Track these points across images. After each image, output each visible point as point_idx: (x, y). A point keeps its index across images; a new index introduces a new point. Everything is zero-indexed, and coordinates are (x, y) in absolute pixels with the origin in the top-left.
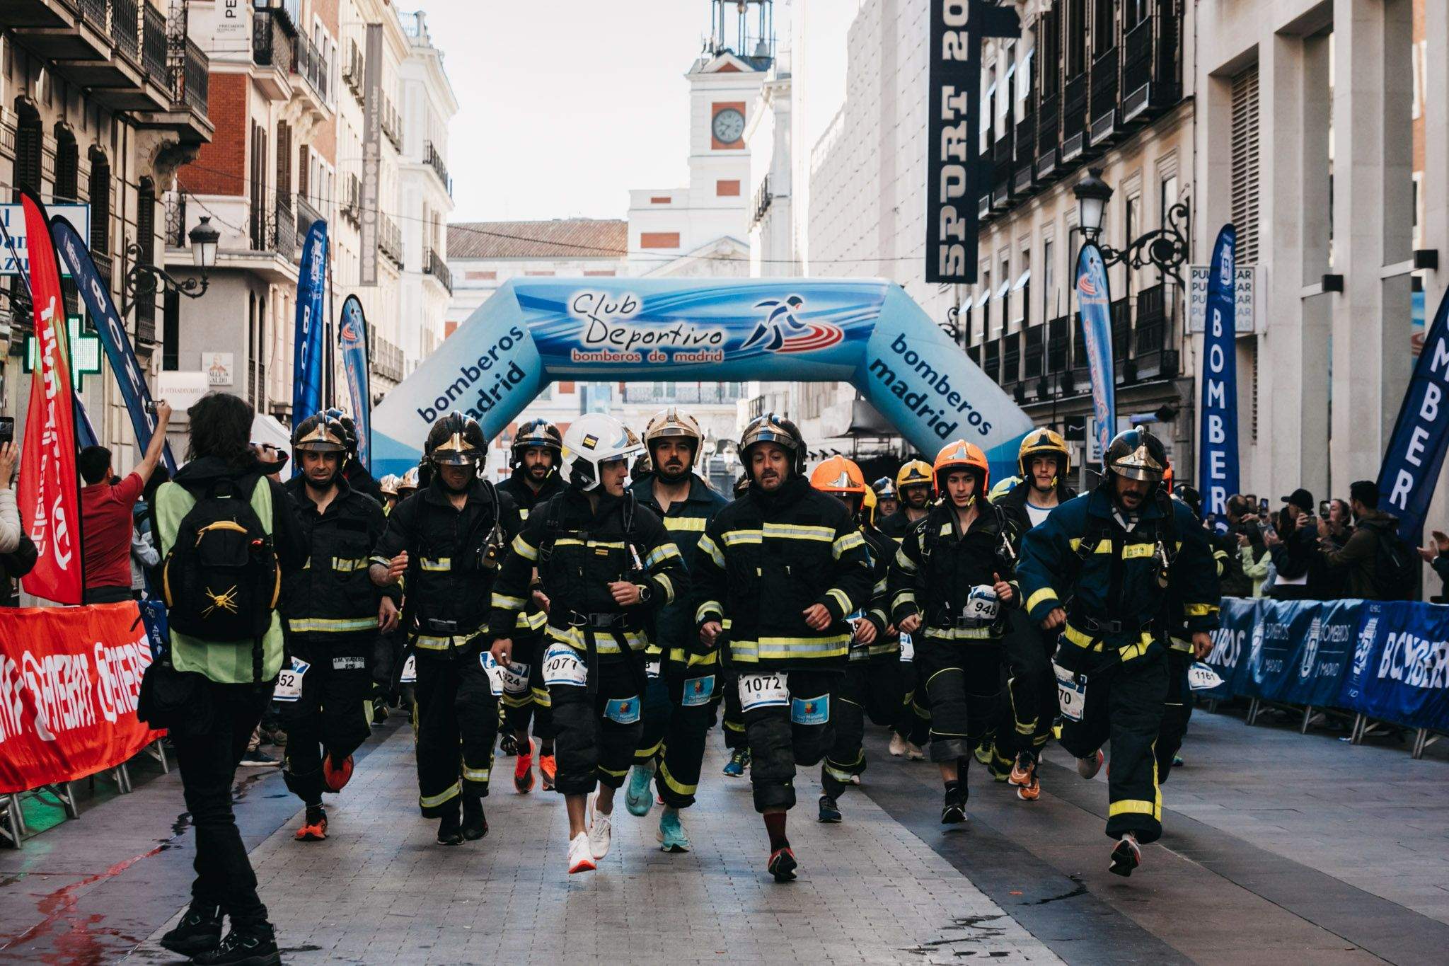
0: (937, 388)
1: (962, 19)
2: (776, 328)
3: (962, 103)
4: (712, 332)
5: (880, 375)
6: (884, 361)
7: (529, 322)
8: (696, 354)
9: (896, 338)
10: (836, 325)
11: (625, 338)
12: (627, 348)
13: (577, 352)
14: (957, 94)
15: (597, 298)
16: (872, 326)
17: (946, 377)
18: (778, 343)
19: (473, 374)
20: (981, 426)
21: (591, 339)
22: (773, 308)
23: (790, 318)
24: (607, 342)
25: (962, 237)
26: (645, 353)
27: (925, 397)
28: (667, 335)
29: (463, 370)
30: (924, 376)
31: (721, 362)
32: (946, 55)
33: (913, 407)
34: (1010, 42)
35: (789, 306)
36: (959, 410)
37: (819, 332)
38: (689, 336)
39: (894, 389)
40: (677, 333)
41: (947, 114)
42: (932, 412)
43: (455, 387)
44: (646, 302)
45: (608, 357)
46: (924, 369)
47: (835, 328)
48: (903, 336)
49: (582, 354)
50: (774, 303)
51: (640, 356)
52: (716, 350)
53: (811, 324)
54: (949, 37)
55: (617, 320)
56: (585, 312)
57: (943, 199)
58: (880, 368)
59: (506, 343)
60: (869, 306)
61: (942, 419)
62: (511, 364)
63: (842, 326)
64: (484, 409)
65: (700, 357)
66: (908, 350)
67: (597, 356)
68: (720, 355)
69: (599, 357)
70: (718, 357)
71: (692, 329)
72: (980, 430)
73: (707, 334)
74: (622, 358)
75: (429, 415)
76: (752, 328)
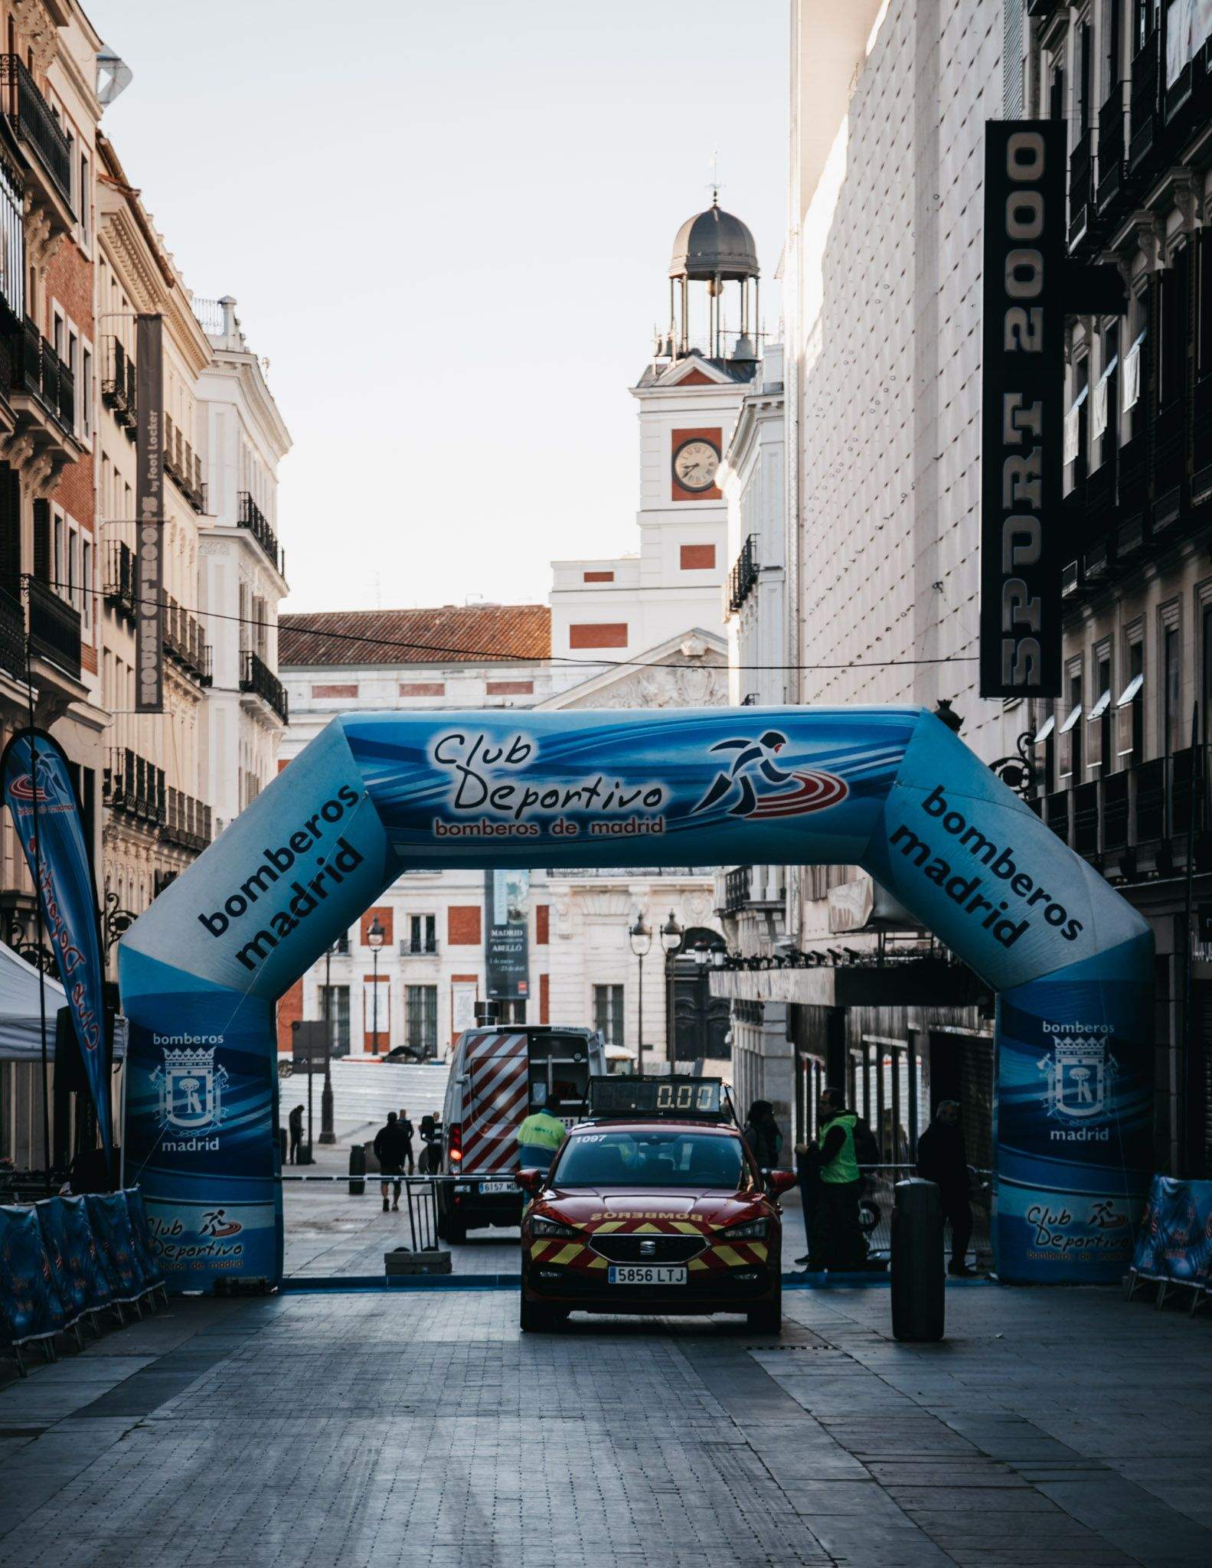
0: (996, 868)
1: (1033, 289)
3: (1034, 419)
4: (646, 789)
5: (907, 850)
6: (911, 830)
7: (367, 778)
8: (623, 823)
9: (929, 794)
10: (836, 775)
11: (515, 800)
12: (518, 814)
13: (441, 823)
14: (1026, 406)
15: (471, 740)
16: (892, 776)
17: (1009, 851)
18: (748, 804)
19: (283, 859)
20: (1065, 926)
21: (461, 802)
22: (740, 751)
23: (766, 766)
24: (487, 805)
25: (1036, 626)
26: (544, 822)
27: (977, 882)
28: (578, 794)
29: (267, 853)
30: (975, 850)
31: (660, 835)
32: (1010, 344)
33: (960, 899)
34: (1109, 321)
35: (763, 748)
36: (1032, 901)
37: (812, 786)
38: (612, 795)
39: (929, 871)
40: (593, 792)
41: (1011, 436)
42: (988, 906)
43: (255, 879)
44: (546, 743)
45: (488, 830)
46: (974, 840)
47: (836, 779)
48: (940, 789)
49: (449, 826)
51: (538, 828)
52: (654, 816)
53: (800, 774)
54: (1014, 317)
55: (501, 773)
56: (453, 761)
57: (1006, 568)
58: (906, 840)
59: (332, 810)
60: (886, 743)
61: (1005, 915)
62: (341, 842)
63: (844, 776)
64: (301, 913)
65: (630, 828)
66: (949, 810)
67: (471, 828)
68: (660, 825)
69: (475, 830)
70: (657, 828)
71: (617, 785)
72: (1063, 932)
73: (639, 793)
74: (510, 832)
75: (218, 924)
76: (709, 781)
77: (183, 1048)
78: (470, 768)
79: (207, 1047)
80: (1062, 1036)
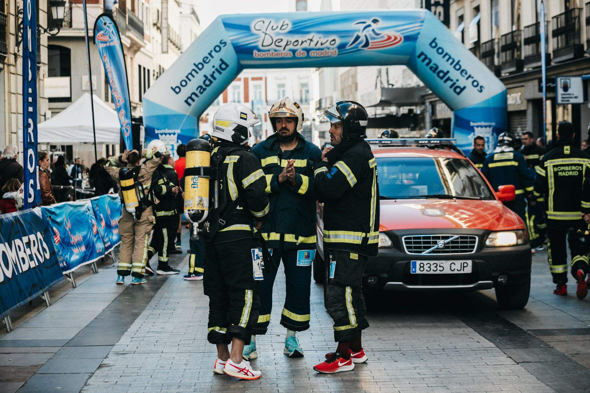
0: (454, 67)
2: (366, 36)
4: (331, 39)
5: (423, 61)
6: (425, 52)
7: (230, 36)
8: (322, 51)
9: (431, 41)
11: (283, 44)
12: (284, 49)
13: (257, 52)
15: (267, 23)
16: (418, 34)
17: (459, 61)
18: (367, 44)
19: (200, 66)
20: (478, 88)
21: (264, 44)
22: (364, 25)
23: (373, 30)
24: (273, 46)
25: (442, 2)
26: (294, 51)
27: (448, 72)
28: (306, 41)
29: (195, 64)
30: (448, 60)
31: (335, 56)
35: (372, 24)
36: (467, 79)
37: (389, 38)
38: (318, 42)
39: (431, 68)
40: (311, 40)
42: (452, 80)
43: (191, 74)
44: (294, 24)
45: (273, 55)
46: (447, 57)
47: (399, 35)
48: (435, 39)
49: (259, 53)
50: (364, 23)
51: (291, 53)
52: (333, 49)
53: (385, 33)
55: (278, 34)
56: (260, 30)
58: (423, 57)
59: (217, 49)
60: (416, 23)
61: (458, 84)
62: (221, 60)
63: (402, 34)
64: (207, 86)
65: (325, 53)
66: (438, 46)
67: (268, 54)
68: (335, 52)
69: (269, 55)
70: (334, 53)
71: (320, 38)
72: (478, 90)
73: (327, 41)
74: (282, 55)
75: (177, 90)
76: (353, 36)
77: (166, 134)
78: (267, 32)
79: (174, 134)
80: (477, 127)
